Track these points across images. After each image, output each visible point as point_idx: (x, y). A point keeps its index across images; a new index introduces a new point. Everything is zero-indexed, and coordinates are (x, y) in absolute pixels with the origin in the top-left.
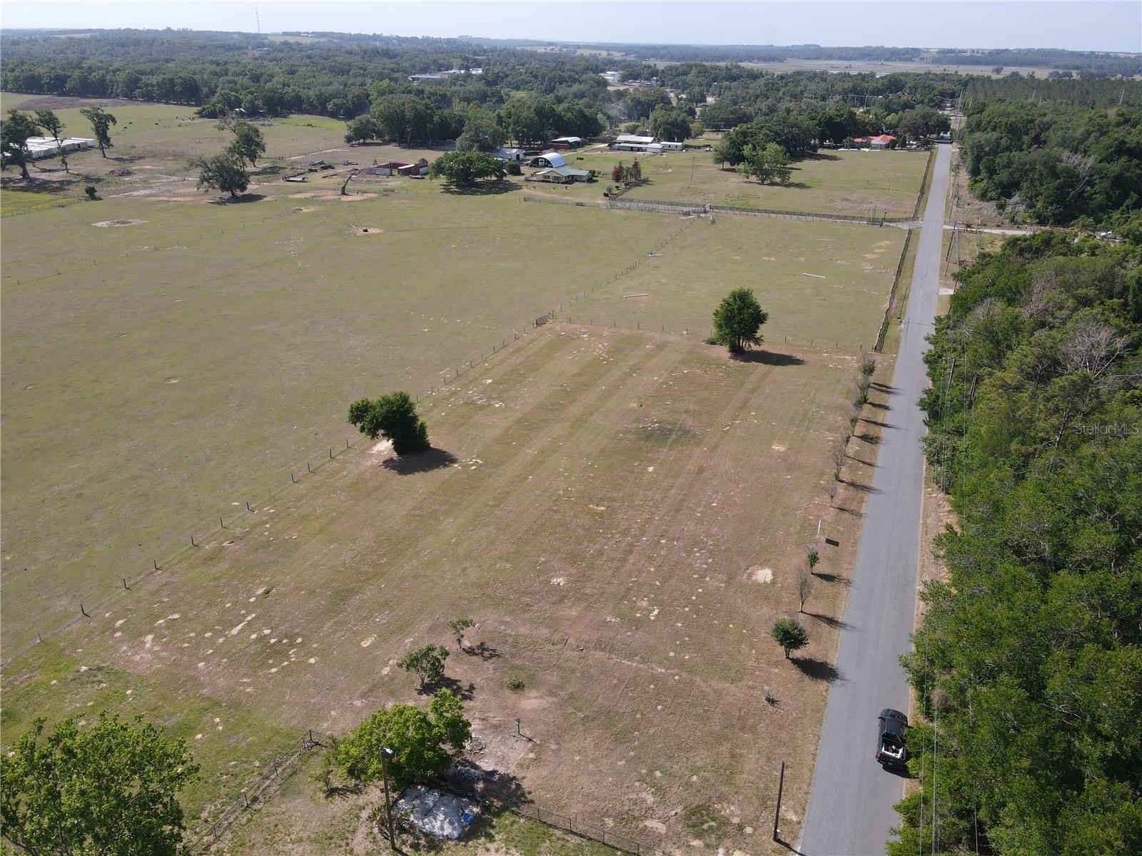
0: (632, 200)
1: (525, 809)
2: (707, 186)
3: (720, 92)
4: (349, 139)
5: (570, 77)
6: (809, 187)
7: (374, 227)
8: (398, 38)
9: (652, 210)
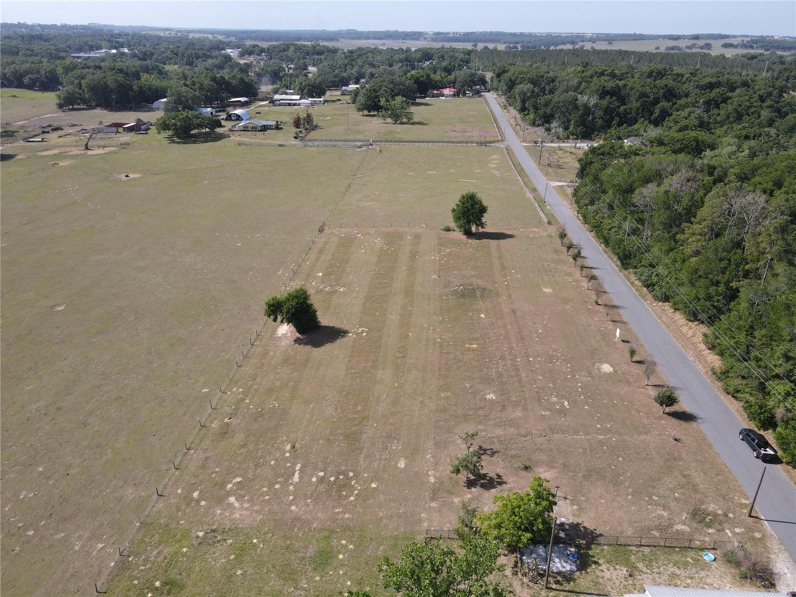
0: (316, 140)
1: (601, 540)
2: (360, 127)
3: (314, 63)
4: (60, 106)
5: (203, 54)
6: (426, 124)
7: (133, 173)
8: (39, 25)
9: (335, 145)
